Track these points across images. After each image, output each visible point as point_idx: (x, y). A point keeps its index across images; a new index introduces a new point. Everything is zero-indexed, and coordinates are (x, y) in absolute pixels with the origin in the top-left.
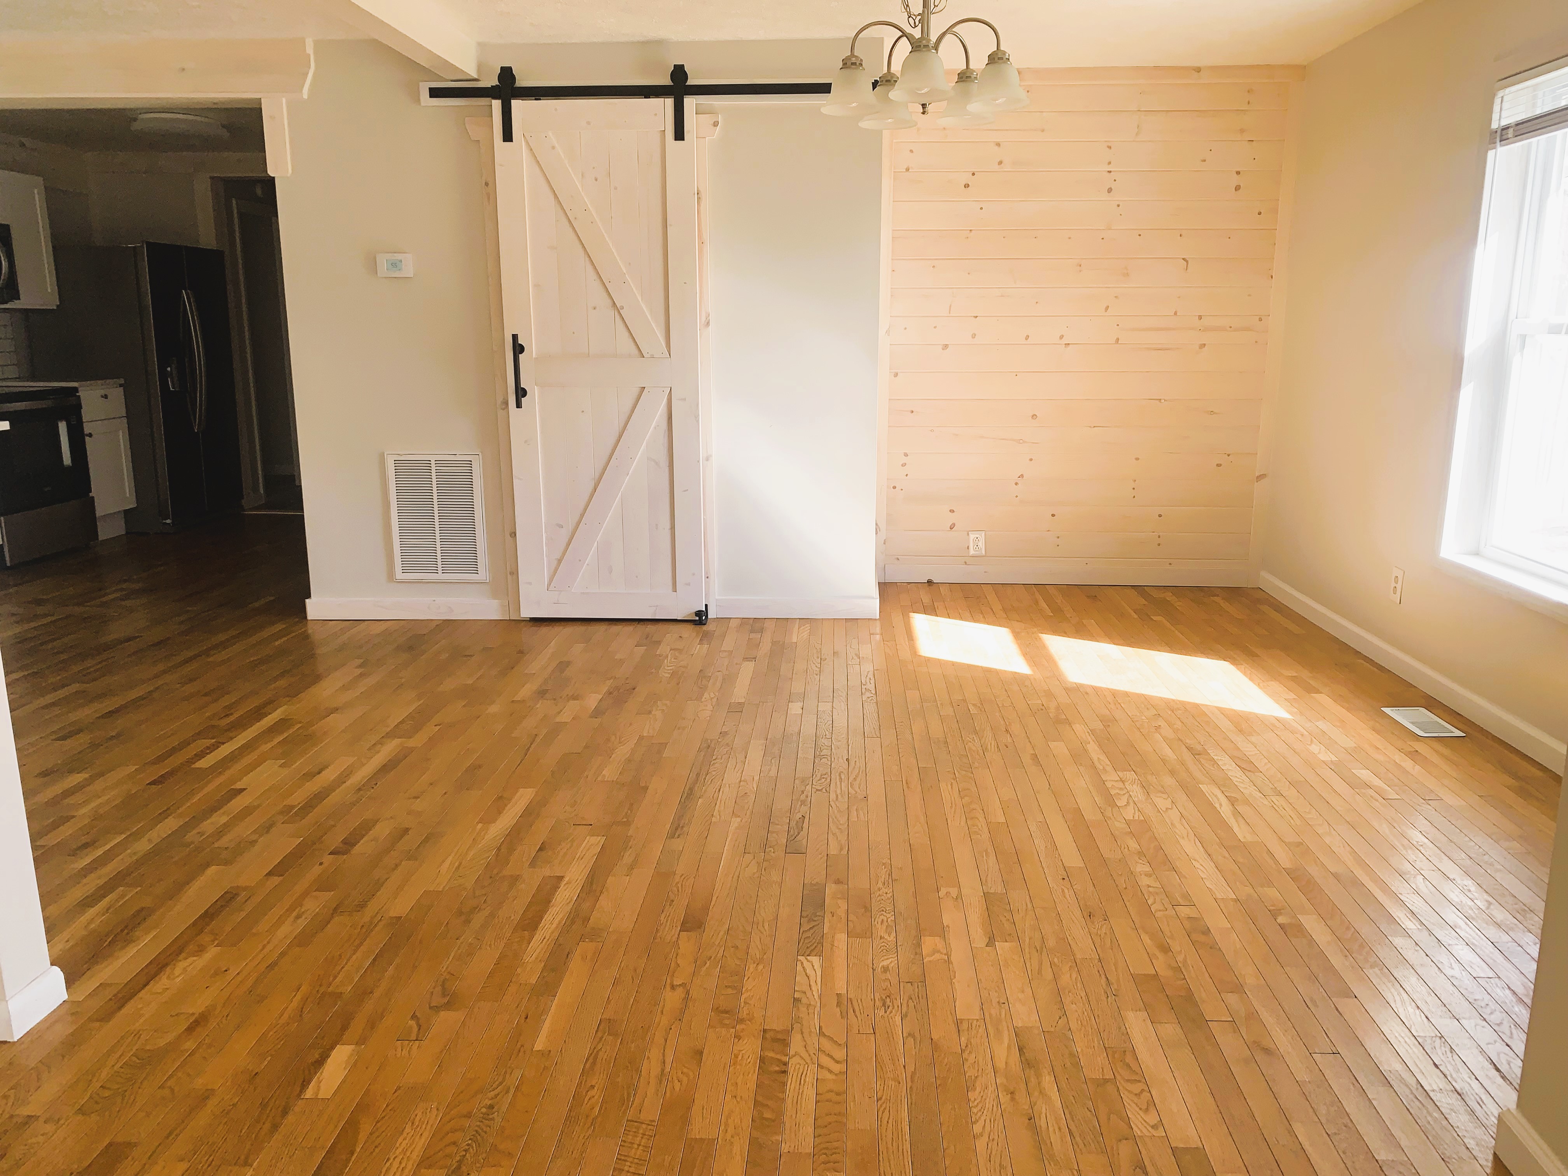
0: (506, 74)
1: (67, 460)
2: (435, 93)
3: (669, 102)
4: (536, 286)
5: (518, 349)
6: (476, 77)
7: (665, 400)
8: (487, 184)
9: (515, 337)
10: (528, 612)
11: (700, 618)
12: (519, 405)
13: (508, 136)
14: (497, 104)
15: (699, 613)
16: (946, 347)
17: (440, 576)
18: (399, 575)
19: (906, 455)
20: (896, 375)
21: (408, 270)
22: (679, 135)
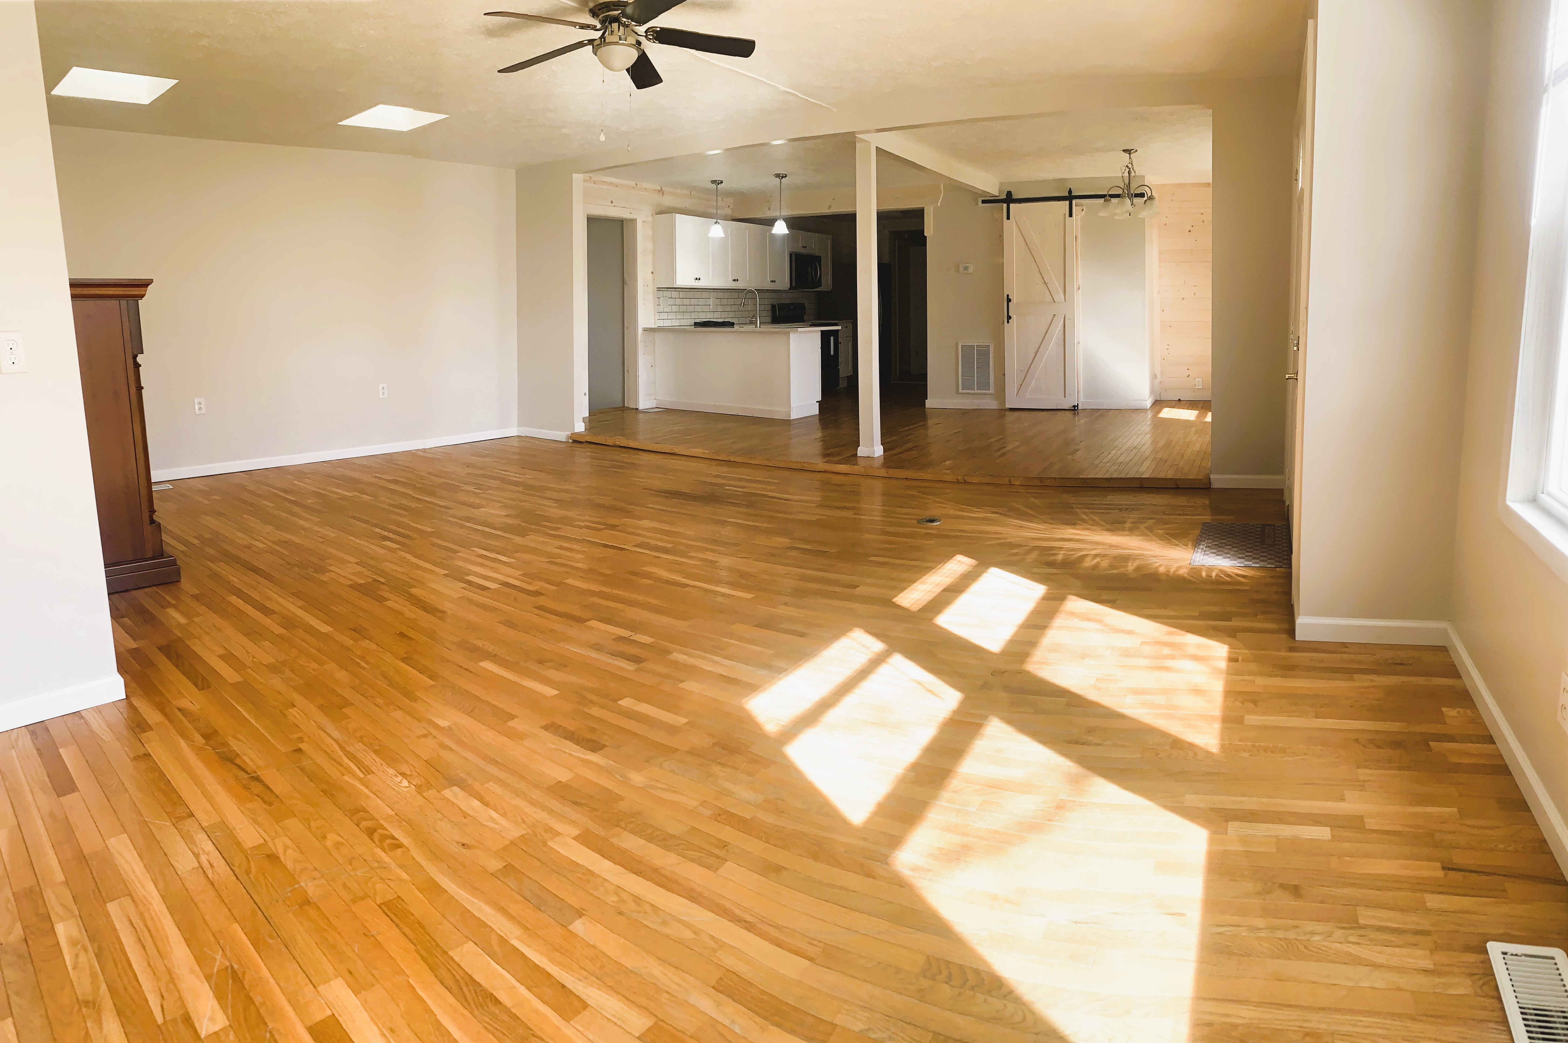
0: (1009, 193)
1: (832, 353)
2: (984, 202)
3: (1067, 202)
4: (1017, 275)
5: (1009, 300)
6: (998, 195)
7: (1063, 320)
8: (1000, 236)
9: (1008, 296)
10: (1008, 406)
11: (1075, 408)
12: (1008, 322)
13: (1008, 218)
14: (1005, 205)
15: (1074, 406)
16: (1183, 299)
17: (976, 391)
18: (961, 391)
19: (1168, 345)
20: (1163, 311)
21: (971, 270)
22: (1071, 215)
